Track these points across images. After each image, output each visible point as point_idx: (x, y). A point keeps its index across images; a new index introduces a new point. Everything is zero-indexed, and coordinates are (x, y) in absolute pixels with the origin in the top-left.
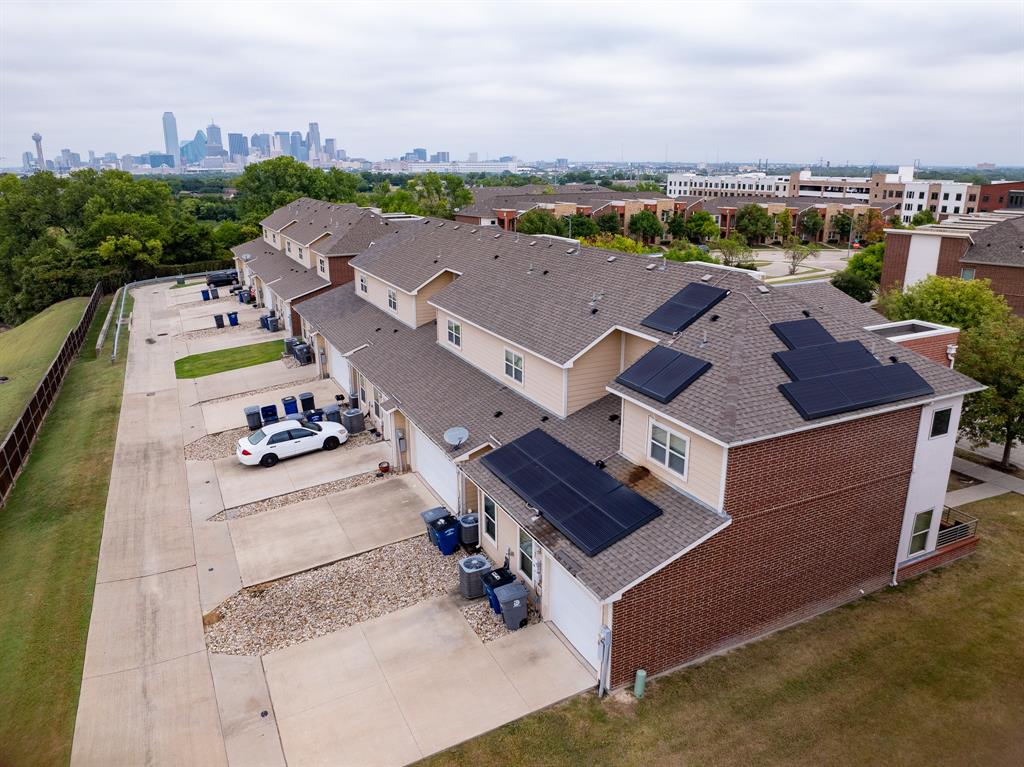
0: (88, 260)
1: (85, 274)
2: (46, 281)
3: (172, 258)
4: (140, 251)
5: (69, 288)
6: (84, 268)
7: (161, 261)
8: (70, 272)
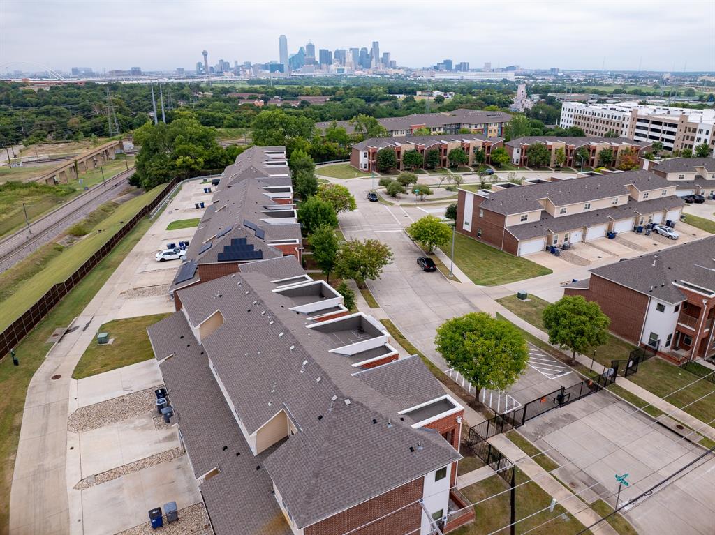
0: (173, 166)
1: (171, 173)
2: (156, 175)
3: (208, 167)
4: (193, 164)
5: (163, 179)
6: (171, 170)
7: (203, 168)
8: (165, 172)
